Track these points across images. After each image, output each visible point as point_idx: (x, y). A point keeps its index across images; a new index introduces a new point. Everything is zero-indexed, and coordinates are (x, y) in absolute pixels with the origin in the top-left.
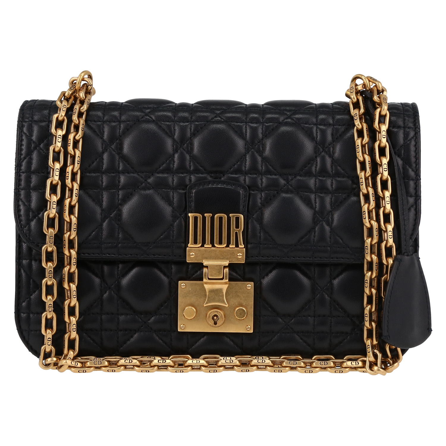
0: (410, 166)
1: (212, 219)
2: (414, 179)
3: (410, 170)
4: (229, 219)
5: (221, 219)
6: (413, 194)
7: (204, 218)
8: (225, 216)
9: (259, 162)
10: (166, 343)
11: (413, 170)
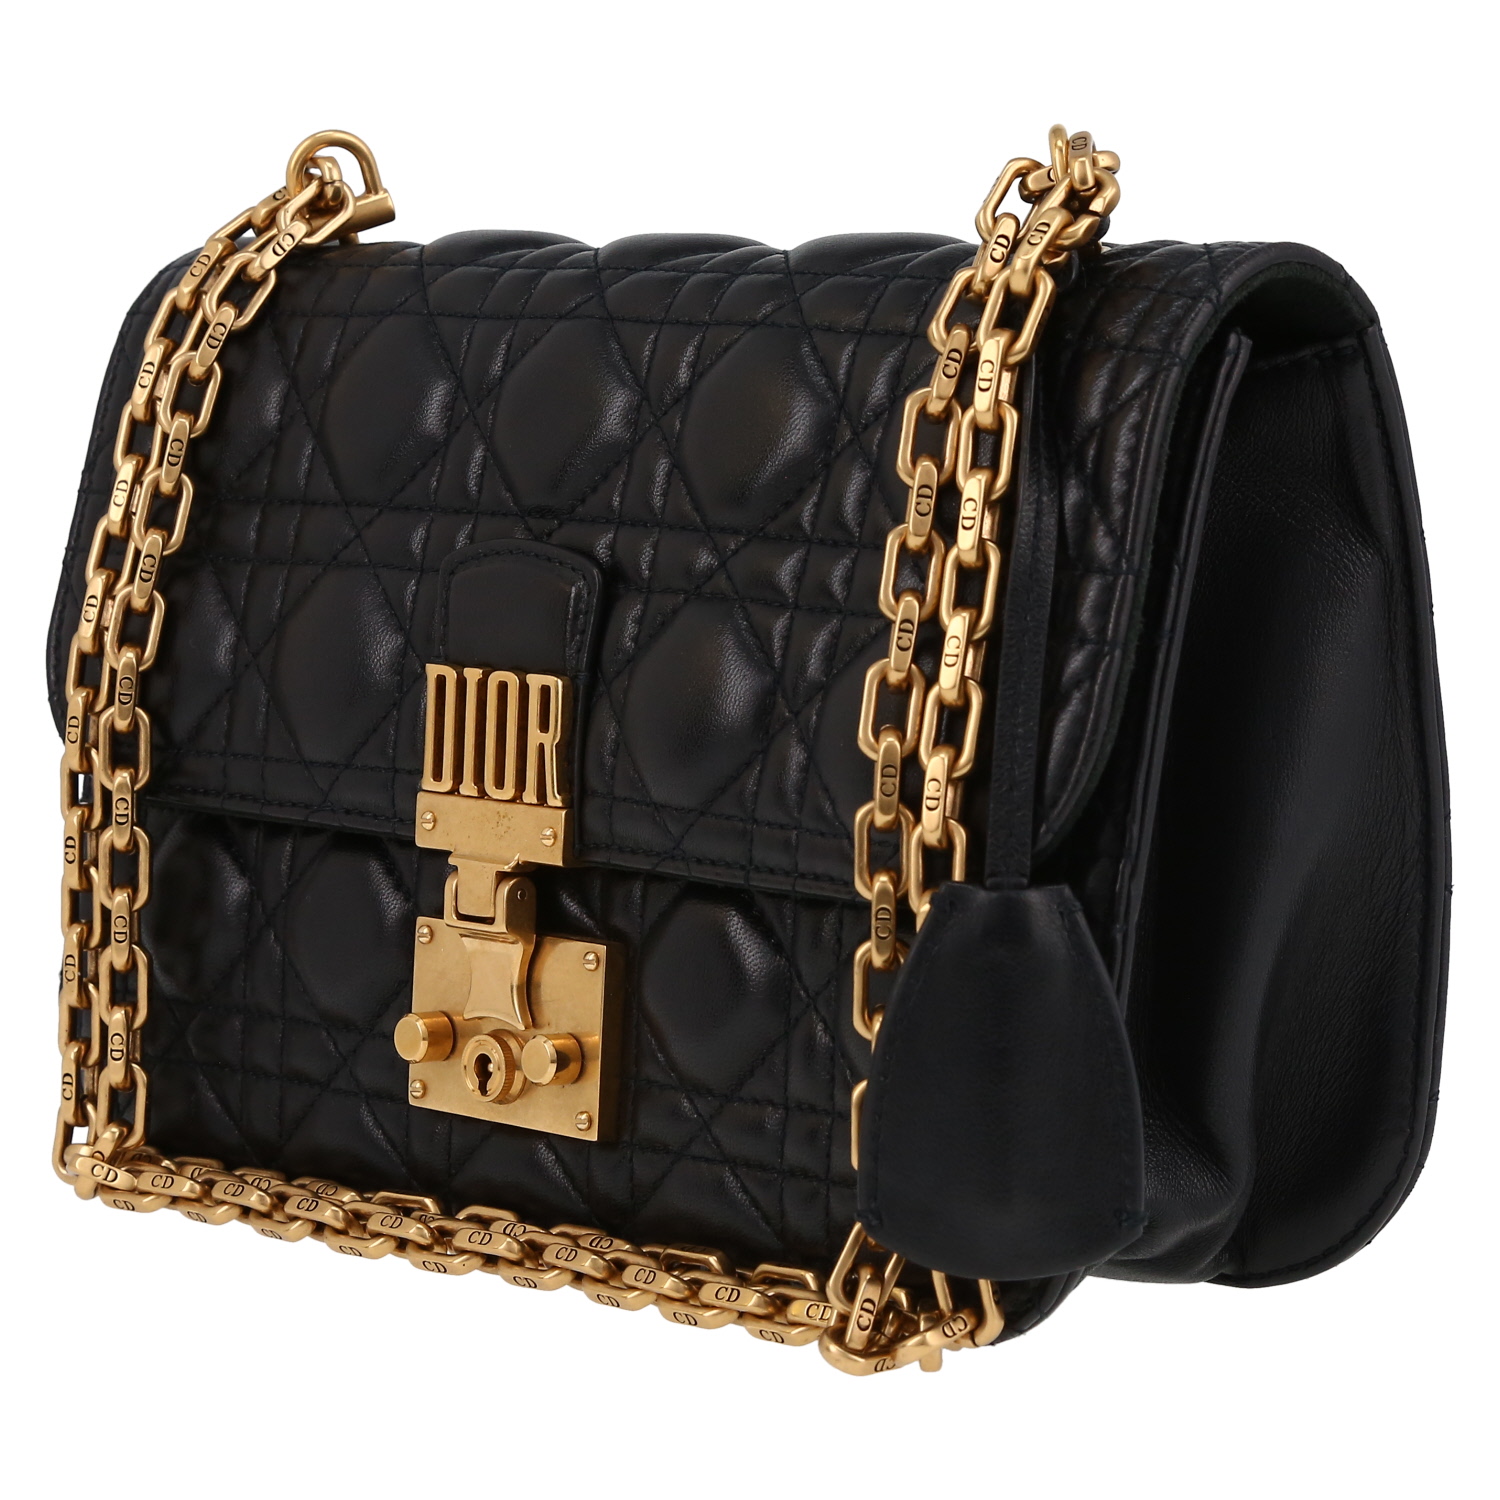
0: (1106, 512)
1: (482, 685)
2: (1109, 567)
3: (1101, 531)
4: (524, 689)
5: (503, 687)
6: (1091, 631)
7: (462, 683)
8: (512, 679)
9: (658, 479)
10: (394, 1146)
11: (1110, 532)
